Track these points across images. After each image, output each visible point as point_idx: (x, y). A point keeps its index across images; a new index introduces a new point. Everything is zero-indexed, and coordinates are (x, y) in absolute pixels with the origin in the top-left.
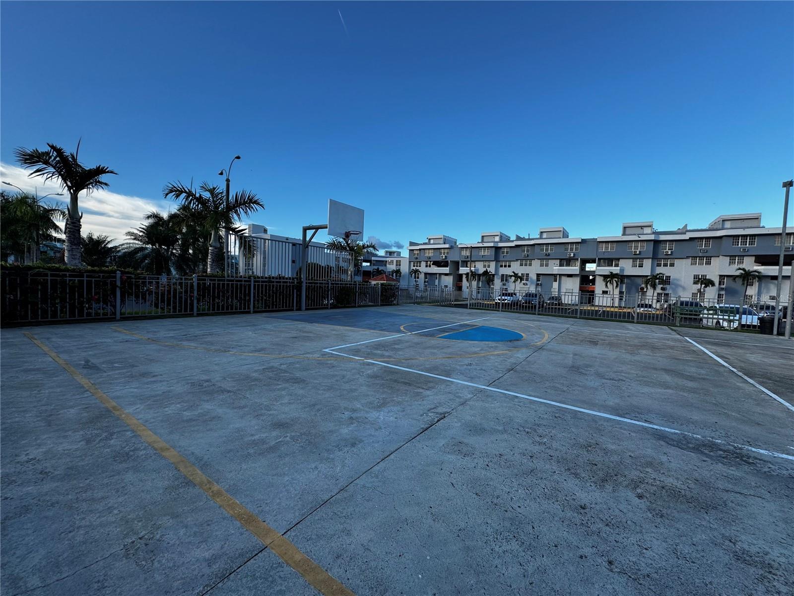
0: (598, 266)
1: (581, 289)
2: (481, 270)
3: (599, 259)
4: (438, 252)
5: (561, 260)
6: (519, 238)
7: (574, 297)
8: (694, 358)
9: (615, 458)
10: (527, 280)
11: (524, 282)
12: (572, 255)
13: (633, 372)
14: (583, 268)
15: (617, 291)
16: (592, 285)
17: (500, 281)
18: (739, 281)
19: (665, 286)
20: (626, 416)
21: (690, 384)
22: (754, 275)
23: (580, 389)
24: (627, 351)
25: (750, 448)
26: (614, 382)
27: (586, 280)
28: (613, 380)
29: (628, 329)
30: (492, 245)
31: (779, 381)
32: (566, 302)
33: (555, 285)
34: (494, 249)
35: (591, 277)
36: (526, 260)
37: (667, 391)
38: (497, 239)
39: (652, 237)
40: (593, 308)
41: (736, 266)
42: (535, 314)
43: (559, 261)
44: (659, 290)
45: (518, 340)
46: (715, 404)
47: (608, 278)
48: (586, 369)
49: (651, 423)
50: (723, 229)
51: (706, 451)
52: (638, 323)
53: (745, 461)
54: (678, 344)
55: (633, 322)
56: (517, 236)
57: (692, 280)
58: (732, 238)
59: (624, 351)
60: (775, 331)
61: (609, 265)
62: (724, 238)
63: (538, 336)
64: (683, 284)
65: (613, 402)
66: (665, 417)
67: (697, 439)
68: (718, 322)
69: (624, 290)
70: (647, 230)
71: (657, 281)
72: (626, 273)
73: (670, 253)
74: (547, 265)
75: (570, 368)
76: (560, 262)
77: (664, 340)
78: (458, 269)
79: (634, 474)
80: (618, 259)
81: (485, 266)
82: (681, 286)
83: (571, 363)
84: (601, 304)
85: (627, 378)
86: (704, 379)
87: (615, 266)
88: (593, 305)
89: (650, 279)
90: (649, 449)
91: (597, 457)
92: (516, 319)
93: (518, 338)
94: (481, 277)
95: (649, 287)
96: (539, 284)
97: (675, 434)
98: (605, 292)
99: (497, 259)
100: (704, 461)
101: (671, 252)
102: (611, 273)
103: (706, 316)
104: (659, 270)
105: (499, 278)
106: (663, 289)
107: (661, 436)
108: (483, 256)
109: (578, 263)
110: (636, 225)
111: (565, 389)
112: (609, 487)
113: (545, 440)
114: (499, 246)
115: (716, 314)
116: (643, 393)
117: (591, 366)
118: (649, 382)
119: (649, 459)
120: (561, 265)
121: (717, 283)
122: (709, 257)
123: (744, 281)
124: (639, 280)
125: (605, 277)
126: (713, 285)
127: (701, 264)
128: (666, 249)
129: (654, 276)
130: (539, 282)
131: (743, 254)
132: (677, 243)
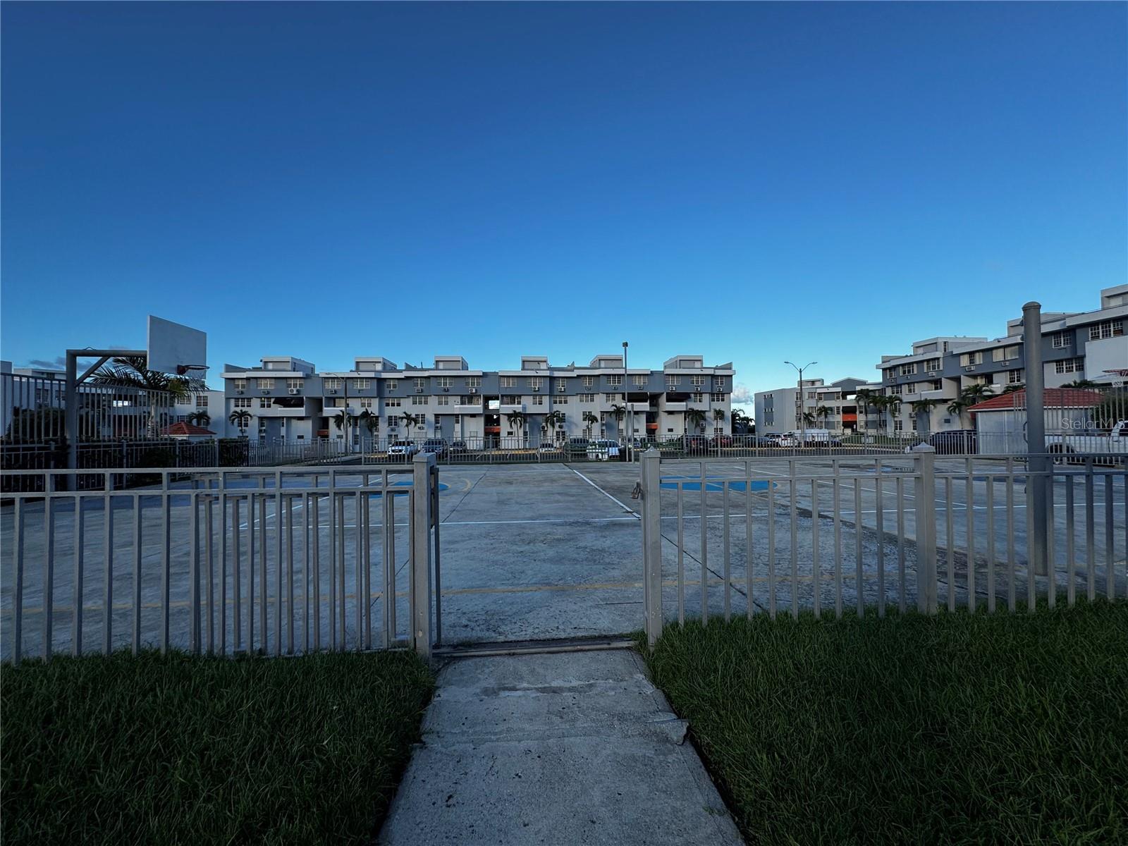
0: (502, 403)
1: (486, 432)
2: (358, 411)
3: (502, 396)
4: (283, 384)
5: (462, 396)
6: (409, 368)
7: (478, 442)
8: (574, 483)
9: (533, 535)
10: (423, 422)
11: (419, 425)
12: (474, 391)
13: (539, 497)
14: (486, 407)
15: (521, 433)
16: (497, 426)
17: (387, 424)
18: (614, 416)
19: (562, 424)
20: (536, 520)
22: (623, 411)
23: (507, 511)
24: (534, 485)
25: (593, 519)
26: (528, 505)
27: (491, 420)
29: (534, 469)
30: (372, 375)
32: (471, 448)
33: (458, 427)
34: (375, 381)
35: (495, 417)
36: (420, 397)
38: (379, 367)
39: (547, 373)
40: (500, 453)
41: (611, 403)
43: (459, 397)
44: (557, 429)
46: (582, 506)
47: (512, 417)
49: (549, 520)
50: (600, 368)
51: (574, 524)
52: (541, 463)
54: (569, 476)
55: (537, 463)
56: (407, 365)
57: (581, 417)
58: (606, 377)
59: (532, 485)
60: (627, 460)
61: (511, 403)
62: (601, 376)
63: (461, 483)
64: (574, 421)
65: (529, 514)
66: (557, 516)
67: (572, 521)
68: (598, 456)
69: (527, 430)
70: (543, 366)
71: (555, 419)
72: (528, 412)
74: (446, 403)
76: (461, 399)
77: (560, 473)
78: (321, 410)
79: (542, 538)
80: (520, 396)
81: (363, 405)
82: (574, 423)
83: (497, 499)
84: (506, 448)
85: (536, 501)
86: (580, 494)
87: (518, 404)
88: (500, 450)
89: (549, 417)
90: (549, 529)
91: (525, 536)
94: (359, 421)
95: (549, 425)
96: (438, 427)
97: (561, 521)
98: (510, 433)
99: (380, 395)
100: (572, 528)
101: (564, 389)
102: (515, 411)
103: (591, 451)
104: (557, 407)
105: (385, 422)
106: (561, 427)
108: (359, 390)
109: (481, 401)
110: (534, 359)
112: (531, 544)
113: (496, 537)
114: (383, 377)
115: (595, 449)
116: (545, 507)
117: (512, 499)
119: (549, 533)
120: (462, 404)
121: (599, 420)
122: (592, 395)
123: (616, 416)
124: (540, 419)
125: (509, 416)
126: (597, 421)
127: (587, 401)
128: (560, 386)
129: (552, 414)
130: (438, 425)
131: (614, 392)
132: (568, 380)
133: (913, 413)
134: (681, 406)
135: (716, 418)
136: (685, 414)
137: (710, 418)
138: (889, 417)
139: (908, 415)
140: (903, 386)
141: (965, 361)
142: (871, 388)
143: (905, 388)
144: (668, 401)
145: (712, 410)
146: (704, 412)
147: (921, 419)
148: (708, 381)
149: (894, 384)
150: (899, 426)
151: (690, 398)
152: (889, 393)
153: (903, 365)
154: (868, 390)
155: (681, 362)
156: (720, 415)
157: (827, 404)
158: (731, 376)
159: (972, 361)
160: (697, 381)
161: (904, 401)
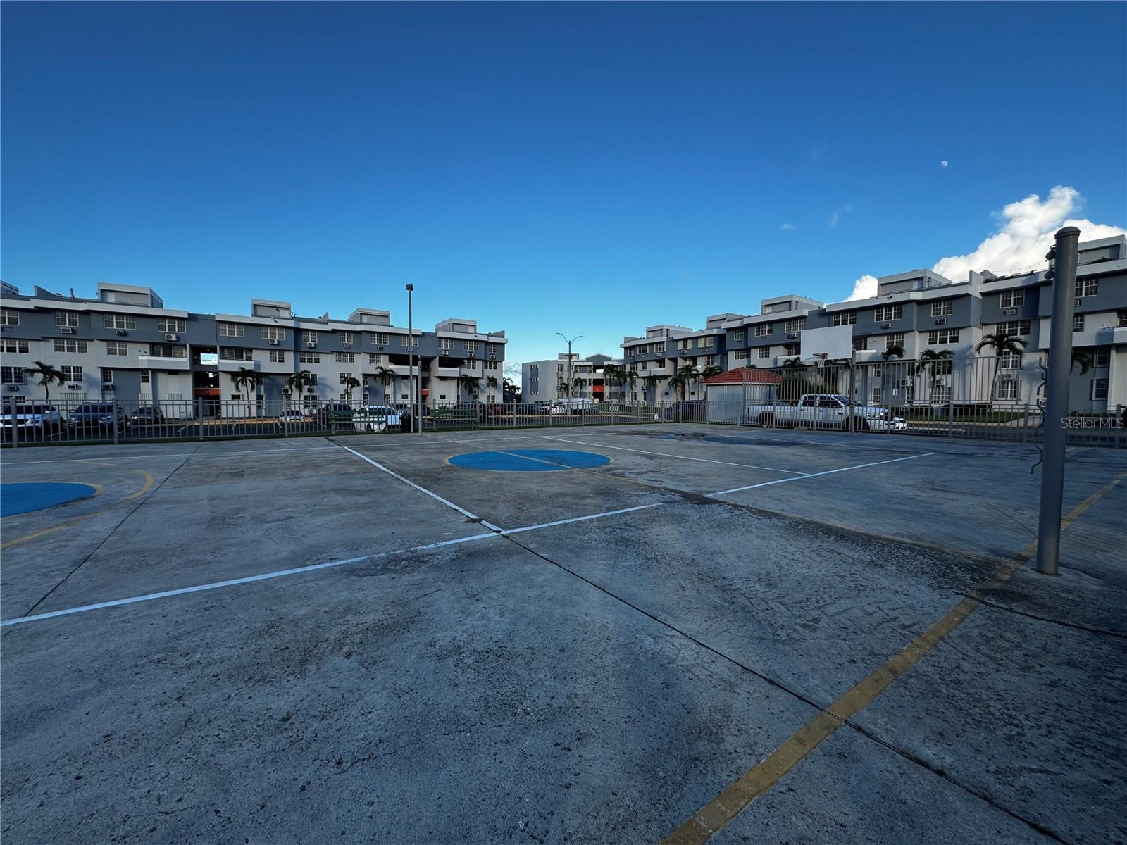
0: (222, 357)
1: (196, 395)
3: (222, 348)
5: (153, 344)
6: (42, 294)
7: (184, 407)
8: (358, 469)
9: (310, 624)
10: (78, 379)
11: (71, 382)
12: (174, 338)
13: (299, 502)
14: (195, 360)
15: (253, 396)
16: (214, 387)
18: (379, 380)
19: (312, 387)
20: (307, 563)
21: (362, 500)
22: (390, 374)
23: (234, 549)
24: (286, 477)
25: (422, 547)
26: (280, 523)
27: (203, 381)
28: (278, 520)
29: (279, 447)
31: (425, 476)
32: (170, 416)
33: (146, 388)
35: (211, 375)
36: (70, 341)
37: (344, 514)
39: (291, 324)
40: (218, 422)
41: (375, 365)
42: (112, 443)
43: (148, 346)
44: (305, 393)
45: (84, 499)
46: (387, 514)
47: (239, 376)
48: (236, 516)
49: (336, 559)
50: (361, 323)
51: (393, 568)
52: (290, 436)
53: (422, 562)
54: (339, 456)
55: (284, 437)
56: (39, 289)
57: (338, 380)
58: (369, 335)
59: (283, 477)
60: (412, 430)
61: (237, 358)
62: (363, 333)
63: (129, 482)
64: (329, 383)
65: (287, 551)
66: (348, 547)
67: (382, 558)
68: (369, 426)
69: (263, 393)
70: (285, 314)
71: (303, 380)
72: (263, 370)
73: (313, 346)
74: (123, 352)
75: (209, 522)
76: (152, 348)
77: (324, 453)
79: (334, 633)
80: (250, 350)
82: (328, 386)
83: (209, 514)
84: (230, 415)
85: (295, 512)
86: (371, 490)
87: (246, 360)
88: (219, 418)
89: (295, 377)
90: (342, 593)
91: (287, 635)
92: (68, 457)
93: (84, 494)
95: (294, 388)
96: (108, 387)
97: (363, 561)
98: (235, 397)
100: (394, 578)
101: (315, 345)
102: (243, 369)
103: (358, 420)
104: (304, 366)
106: (310, 390)
107: (351, 571)
109: (187, 352)
110: (270, 304)
111: (210, 558)
112: (312, 668)
113: (198, 655)
115: (366, 417)
116: (318, 526)
117: (242, 510)
118: (320, 510)
119: (346, 605)
120: (153, 354)
121: (361, 383)
122: (352, 354)
123: (382, 380)
124: (281, 380)
125: (234, 375)
126: (358, 385)
127: (345, 361)
128: (309, 341)
129: (298, 374)
130: (107, 383)
131: (380, 352)
132: (320, 334)
133: (644, 387)
134: (454, 372)
135: (488, 386)
136: (458, 381)
137: (482, 385)
138: (628, 389)
139: (641, 388)
140: (639, 364)
141: (680, 346)
142: (615, 364)
143: (640, 365)
144: (440, 366)
145: (485, 378)
146: (477, 379)
147: (650, 391)
148: (481, 347)
149: (632, 361)
150: (634, 396)
151: (463, 363)
152: (628, 369)
153: (639, 346)
154: (612, 365)
155: (454, 325)
156: (492, 382)
157: (583, 376)
158: (503, 344)
159: (685, 346)
160: (471, 347)
161: (640, 376)
